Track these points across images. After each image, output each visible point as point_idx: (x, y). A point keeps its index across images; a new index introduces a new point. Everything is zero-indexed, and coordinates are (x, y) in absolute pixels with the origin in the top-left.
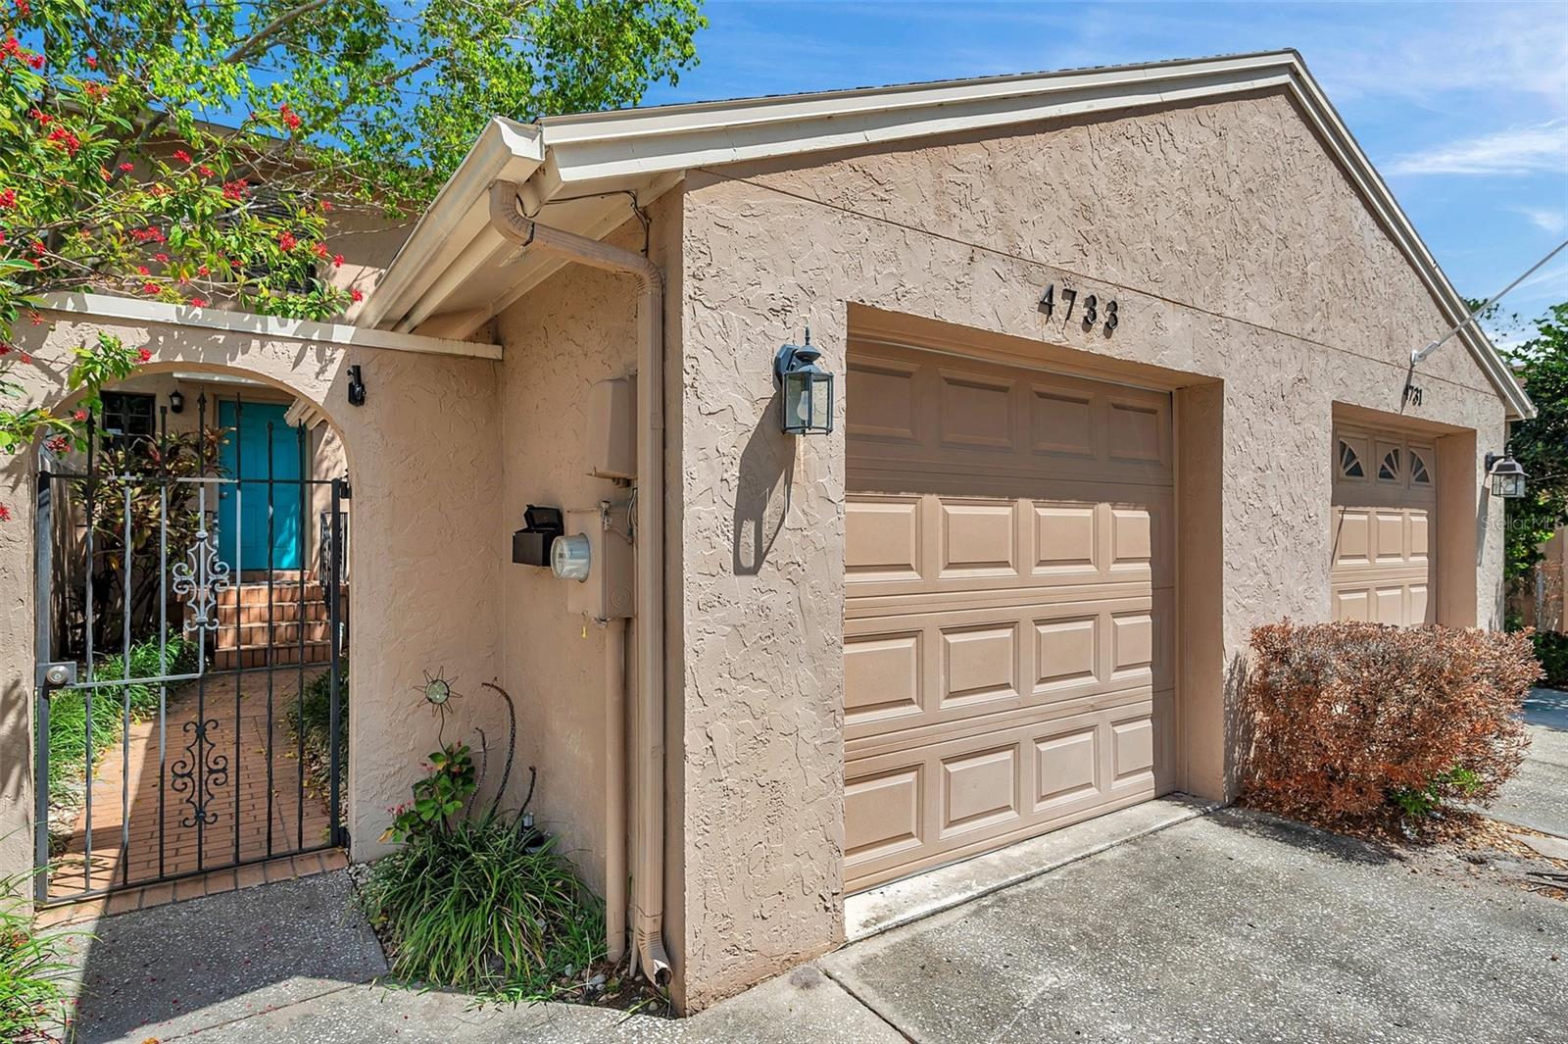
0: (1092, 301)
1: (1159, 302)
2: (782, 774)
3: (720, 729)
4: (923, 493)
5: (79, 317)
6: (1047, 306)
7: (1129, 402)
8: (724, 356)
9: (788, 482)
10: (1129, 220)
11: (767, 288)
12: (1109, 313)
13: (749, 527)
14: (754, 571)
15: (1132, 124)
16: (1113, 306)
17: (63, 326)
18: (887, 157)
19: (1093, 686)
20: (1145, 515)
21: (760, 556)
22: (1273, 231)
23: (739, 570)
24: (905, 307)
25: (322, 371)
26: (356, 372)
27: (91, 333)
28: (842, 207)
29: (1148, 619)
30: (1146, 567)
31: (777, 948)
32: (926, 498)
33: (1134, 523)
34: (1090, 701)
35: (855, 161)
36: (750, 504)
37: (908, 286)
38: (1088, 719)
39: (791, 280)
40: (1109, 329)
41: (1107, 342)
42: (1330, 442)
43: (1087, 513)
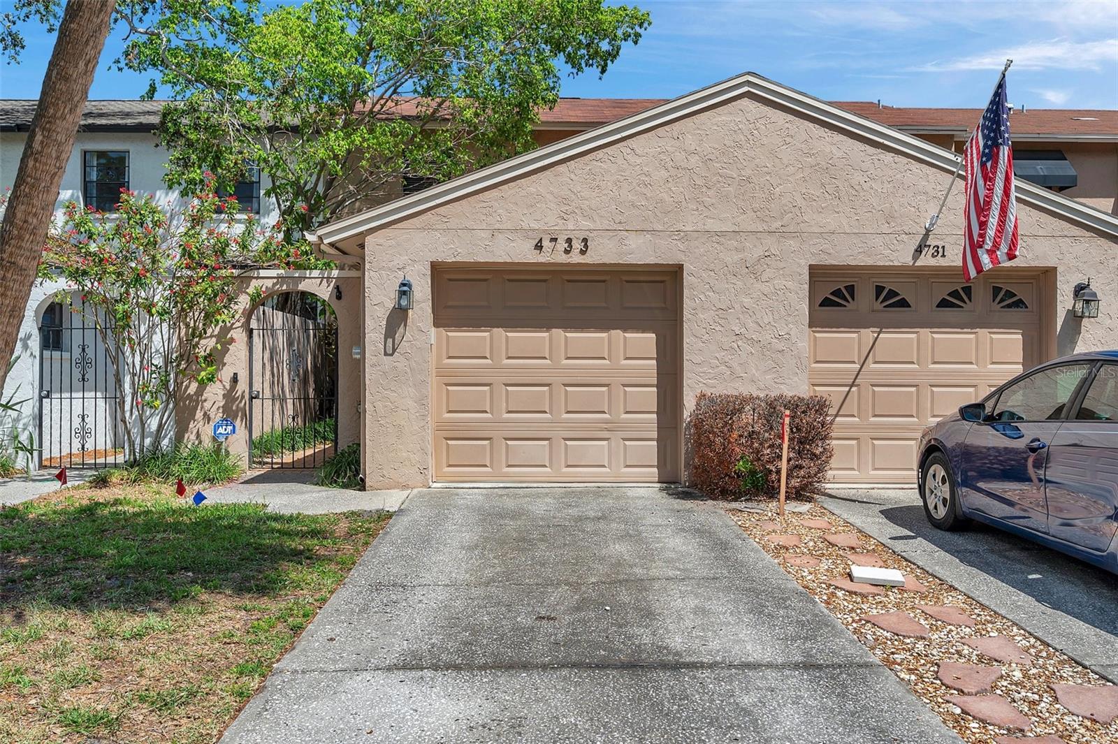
0: (569, 241)
1: (624, 233)
2: (403, 423)
3: (379, 404)
4: (494, 327)
5: (258, 278)
6: (539, 247)
7: (642, 278)
8: (380, 286)
9: (405, 325)
10: (597, 199)
11: (396, 262)
12: (583, 244)
13: (390, 341)
14: (392, 355)
15: (600, 153)
16: (585, 240)
17: (254, 280)
18: (448, 206)
19: (606, 419)
20: (654, 335)
21: (394, 350)
22: (735, 176)
23: (386, 354)
24: (459, 259)
25: (329, 286)
26: (337, 288)
27: (260, 282)
28: (428, 228)
29: (655, 389)
30: (654, 362)
31: (400, 480)
32: (495, 329)
33: (648, 340)
34: (605, 426)
35: (432, 212)
36: (390, 332)
37: (459, 251)
38: (605, 434)
39: (406, 257)
40: (583, 252)
41: (582, 257)
42: (808, 290)
43: (604, 335)
